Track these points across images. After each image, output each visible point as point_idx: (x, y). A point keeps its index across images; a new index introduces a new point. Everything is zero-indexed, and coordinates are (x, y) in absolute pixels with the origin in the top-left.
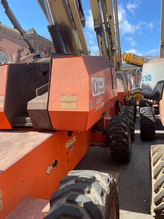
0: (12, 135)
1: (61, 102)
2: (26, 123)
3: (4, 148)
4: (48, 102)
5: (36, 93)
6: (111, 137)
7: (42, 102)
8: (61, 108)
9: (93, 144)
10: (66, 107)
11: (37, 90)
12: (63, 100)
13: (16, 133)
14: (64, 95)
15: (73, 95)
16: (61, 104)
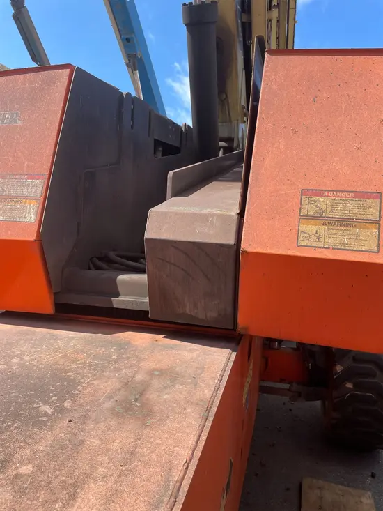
0: (57, 338)
1: (302, 217)
2: (117, 295)
3: (47, 409)
4: (241, 214)
5: (169, 184)
6: (339, 368)
7: (213, 215)
8: (302, 243)
9: (271, 384)
10: (326, 241)
11: (171, 174)
12: (311, 213)
13: (71, 334)
14: (319, 193)
15: (362, 195)
16: (302, 227)
